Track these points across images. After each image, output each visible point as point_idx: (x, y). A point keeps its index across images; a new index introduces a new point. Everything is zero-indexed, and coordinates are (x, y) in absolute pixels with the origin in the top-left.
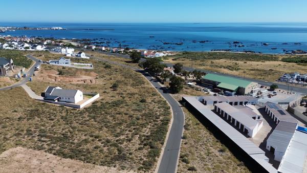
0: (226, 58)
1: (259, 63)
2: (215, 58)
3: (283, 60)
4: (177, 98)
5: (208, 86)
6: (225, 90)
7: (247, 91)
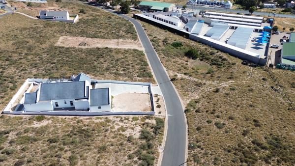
4: (129, 16)
5: (144, 10)
6: (156, 10)
7: (170, 10)
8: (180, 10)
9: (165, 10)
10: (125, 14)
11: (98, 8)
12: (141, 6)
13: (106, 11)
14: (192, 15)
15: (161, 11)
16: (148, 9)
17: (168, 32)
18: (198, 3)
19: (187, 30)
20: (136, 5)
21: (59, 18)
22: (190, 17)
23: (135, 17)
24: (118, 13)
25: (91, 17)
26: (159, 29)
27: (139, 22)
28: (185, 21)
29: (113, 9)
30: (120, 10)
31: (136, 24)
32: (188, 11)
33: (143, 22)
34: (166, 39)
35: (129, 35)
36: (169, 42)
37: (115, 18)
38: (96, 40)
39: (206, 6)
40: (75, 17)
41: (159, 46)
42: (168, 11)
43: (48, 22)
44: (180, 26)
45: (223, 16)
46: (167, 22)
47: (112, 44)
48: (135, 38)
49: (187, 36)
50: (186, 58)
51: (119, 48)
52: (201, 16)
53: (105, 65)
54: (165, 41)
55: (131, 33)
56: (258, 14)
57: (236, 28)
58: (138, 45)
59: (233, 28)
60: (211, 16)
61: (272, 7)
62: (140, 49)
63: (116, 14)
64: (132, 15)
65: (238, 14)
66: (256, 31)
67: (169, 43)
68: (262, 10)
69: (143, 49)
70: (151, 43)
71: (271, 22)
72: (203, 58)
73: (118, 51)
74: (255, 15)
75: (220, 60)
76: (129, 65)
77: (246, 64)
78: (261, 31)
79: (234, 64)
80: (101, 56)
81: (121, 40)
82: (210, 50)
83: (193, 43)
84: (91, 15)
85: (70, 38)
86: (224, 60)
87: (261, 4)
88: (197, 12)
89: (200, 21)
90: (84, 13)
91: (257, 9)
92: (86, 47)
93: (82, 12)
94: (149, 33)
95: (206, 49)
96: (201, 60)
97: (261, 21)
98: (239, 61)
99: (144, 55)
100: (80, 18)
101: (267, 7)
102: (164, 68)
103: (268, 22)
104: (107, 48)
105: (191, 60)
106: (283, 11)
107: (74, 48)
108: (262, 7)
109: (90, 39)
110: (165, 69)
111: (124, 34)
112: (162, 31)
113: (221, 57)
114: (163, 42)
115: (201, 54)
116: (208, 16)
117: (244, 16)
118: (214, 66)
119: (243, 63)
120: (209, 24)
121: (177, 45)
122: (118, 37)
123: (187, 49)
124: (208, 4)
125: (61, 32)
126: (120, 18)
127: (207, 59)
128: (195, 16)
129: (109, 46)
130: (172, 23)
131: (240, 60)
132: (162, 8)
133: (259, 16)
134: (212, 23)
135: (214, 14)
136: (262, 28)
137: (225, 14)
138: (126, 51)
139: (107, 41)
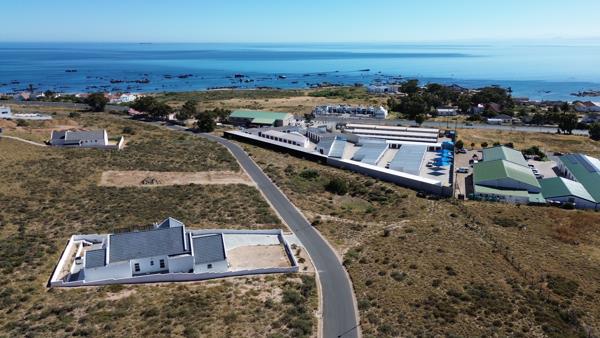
0: (237, 96)
1: (284, 100)
2: (223, 98)
3: (310, 95)
4: (216, 135)
5: (240, 125)
6: (262, 125)
7: (285, 124)
8: (303, 123)
9: (278, 124)
10: (208, 132)
11: (153, 124)
12: (233, 118)
13: (171, 129)
14: (324, 129)
15: (270, 125)
16: (247, 123)
17: (290, 157)
18: (330, 111)
19: (321, 152)
20: (223, 117)
21: (89, 143)
22: (322, 132)
23: (227, 136)
24: (195, 131)
25: (146, 140)
26: (274, 153)
27: (237, 144)
28: (314, 140)
29: (184, 125)
30: (197, 127)
31: (232, 147)
32: (316, 124)
33: (244, 144)
34: (290, 166)
35: (224, 164)
36: (296, 171)
37: (191, 139)
38: (168, 175)
39: (346, 116)
40: (119, 140)
41: (281, 177)
42: (282, 125)
43: (71, 150)
44: (307, 146)
45: (375, 129)
46: (285, 141)
47: (199, 179)
48: (236, 169)
49: (324, 161)
50: (328, 194)
51: (212, 183)
52: (338, 131)
53: (198, 210)
54: (289, 170)
55: (226, 161)
56: (429, 125)
57: (400, 146)
58: (245, 179)
59: (394, 146)
60: (356, 130)
61: (451, 114)
62: (249, 184)
63: (190, 133)
64: (222, 134)
65: (399, 125)
66: (431, 149)
67: (295, 173)
68: (436, 119)
69: (253, 184)
70: (266, 174)
71: (452, 136)
72: (356, 192)
73: (213, 189)
74: (426, 127)
75: (383, 193)
76: (237, 207)
77: (424, 197)
78: (438, 149)
79: (405, 197)
80: (186, 197)
81: (212, 173)
82: (364, 180)
83: (335, 171)
84: (147, 136)
85: (121, 174)
86: (389, 191)
87: (432, 109)
88: (331, 125)
89: (339, 138)
90: (133, 134)
91: (427, 118)
92: (155, 185)
93: (127, 131)
94: (258, 159)
95: (358, 179)
96: (353, 195)
97: (436, 135)
98: (412, 194)
99: (258, 192)
100: (128, 141)
101: (442, 114)
102: (297, 208)
103: (448, 137)
104: (192, 185)
105: (336, 197)
106: (468, 119)
107: (134, 188)
108: (435, 115)
109: (157, 173)
110: (299, 210)
111: (214, 163)
112: (281, 156)
113: (383, 189)
114: (286, 171)
115: (350, 186)
116: (351, 131)
117: (408, 129)
118: (375, 203)
119: (418, 195)
120: (356, 144)
121: (309, 175)
122: (206, 168)
123: (328, 181)
124: (348, 112)
125: (101, 165)
126: (200, 139)
127: (363, 193)
128: (330, 131)
129: (196, 182)
130: (294, 143)
131: (413, 192)
132: (272, 121)
133: (432, 128)
134: (360, 141)
135: (361, 128)
136: (439, 145)
137: (378, 127)
138: (227, 188)
139: (188, 175)
